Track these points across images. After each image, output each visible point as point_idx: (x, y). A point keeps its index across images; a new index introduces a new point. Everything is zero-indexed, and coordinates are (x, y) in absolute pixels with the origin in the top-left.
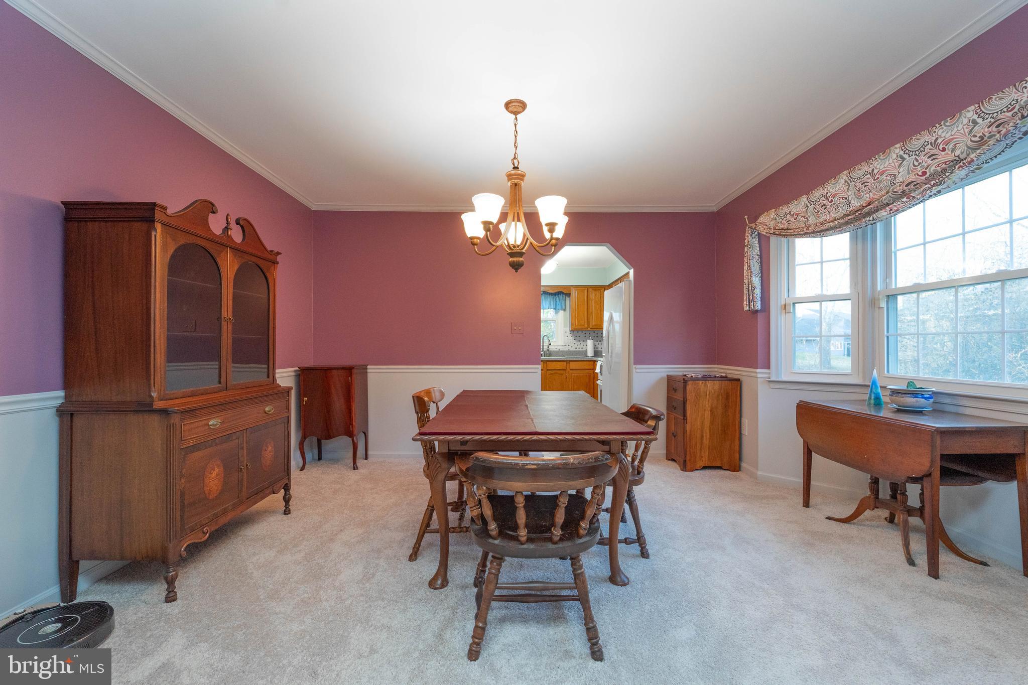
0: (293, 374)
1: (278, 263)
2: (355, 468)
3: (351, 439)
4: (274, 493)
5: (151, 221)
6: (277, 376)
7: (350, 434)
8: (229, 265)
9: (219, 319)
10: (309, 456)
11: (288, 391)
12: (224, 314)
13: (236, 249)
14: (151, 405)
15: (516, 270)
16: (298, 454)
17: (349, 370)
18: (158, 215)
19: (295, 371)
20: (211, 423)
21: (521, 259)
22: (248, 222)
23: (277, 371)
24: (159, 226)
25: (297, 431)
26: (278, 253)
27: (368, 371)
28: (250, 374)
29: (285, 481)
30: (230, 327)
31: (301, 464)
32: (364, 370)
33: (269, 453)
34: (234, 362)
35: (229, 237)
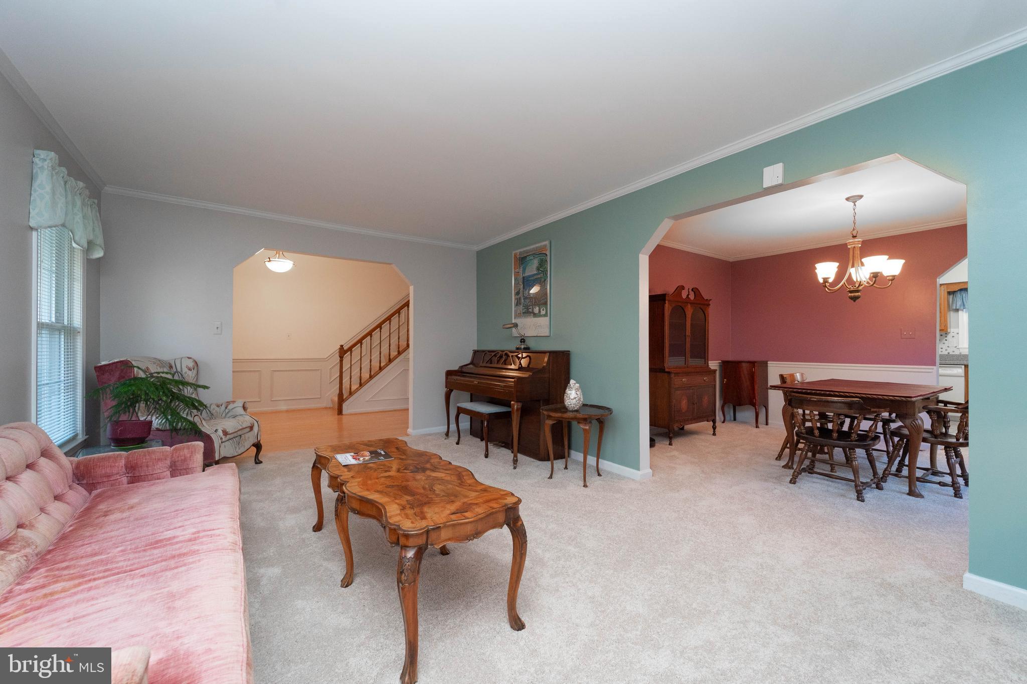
0: (718, 364)
1: (710, 305)
2: (757, 427)
3: (754, 408)
4: (708, 421)
5: (664, 300)
6: (709, 364)
7: (754, 405)
8: (689, 310)
9: (685, 336)
10: (727, 417)
11: (715, 371)
12: (687, 334)
13: (692, 303)
14: (664, 370)
15: (855, 301)
16: (721, 413)
17: (753, 363)
18: (667, 298)
19: (719, 363)
20: (683, 380)
21: (859, 294)
22: (697, 289)
23: (709, 362)
24: (667, 302)
25: (720, 400)
26: (710, 300)
27: (768, 365)
28: (698, 362)
29: (713, 418)
30: (689, 340)
31: (723, 419)
32: (764, 365)
33: (705, 400)
34: (691, 358)
35: (689, 298)
